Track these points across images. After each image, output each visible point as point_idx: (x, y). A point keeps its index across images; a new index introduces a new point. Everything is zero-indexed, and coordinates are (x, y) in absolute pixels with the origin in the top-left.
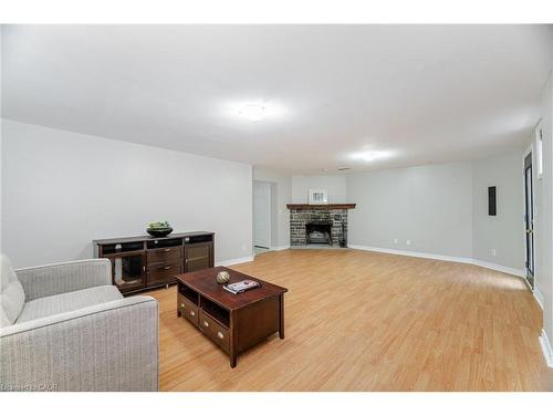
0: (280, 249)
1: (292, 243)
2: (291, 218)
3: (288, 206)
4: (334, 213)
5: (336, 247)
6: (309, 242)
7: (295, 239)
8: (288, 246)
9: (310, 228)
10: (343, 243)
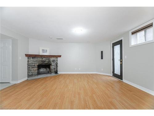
0: (19, 82)
1: (29, 76)
2: (28, 62)
3: (26, 55)
4: (52, 59)
5: (53, 74)
6: (39, 74)
7: (30, 74)
8: (26, 78)
9: (40, 67)
10: (56, 72)
